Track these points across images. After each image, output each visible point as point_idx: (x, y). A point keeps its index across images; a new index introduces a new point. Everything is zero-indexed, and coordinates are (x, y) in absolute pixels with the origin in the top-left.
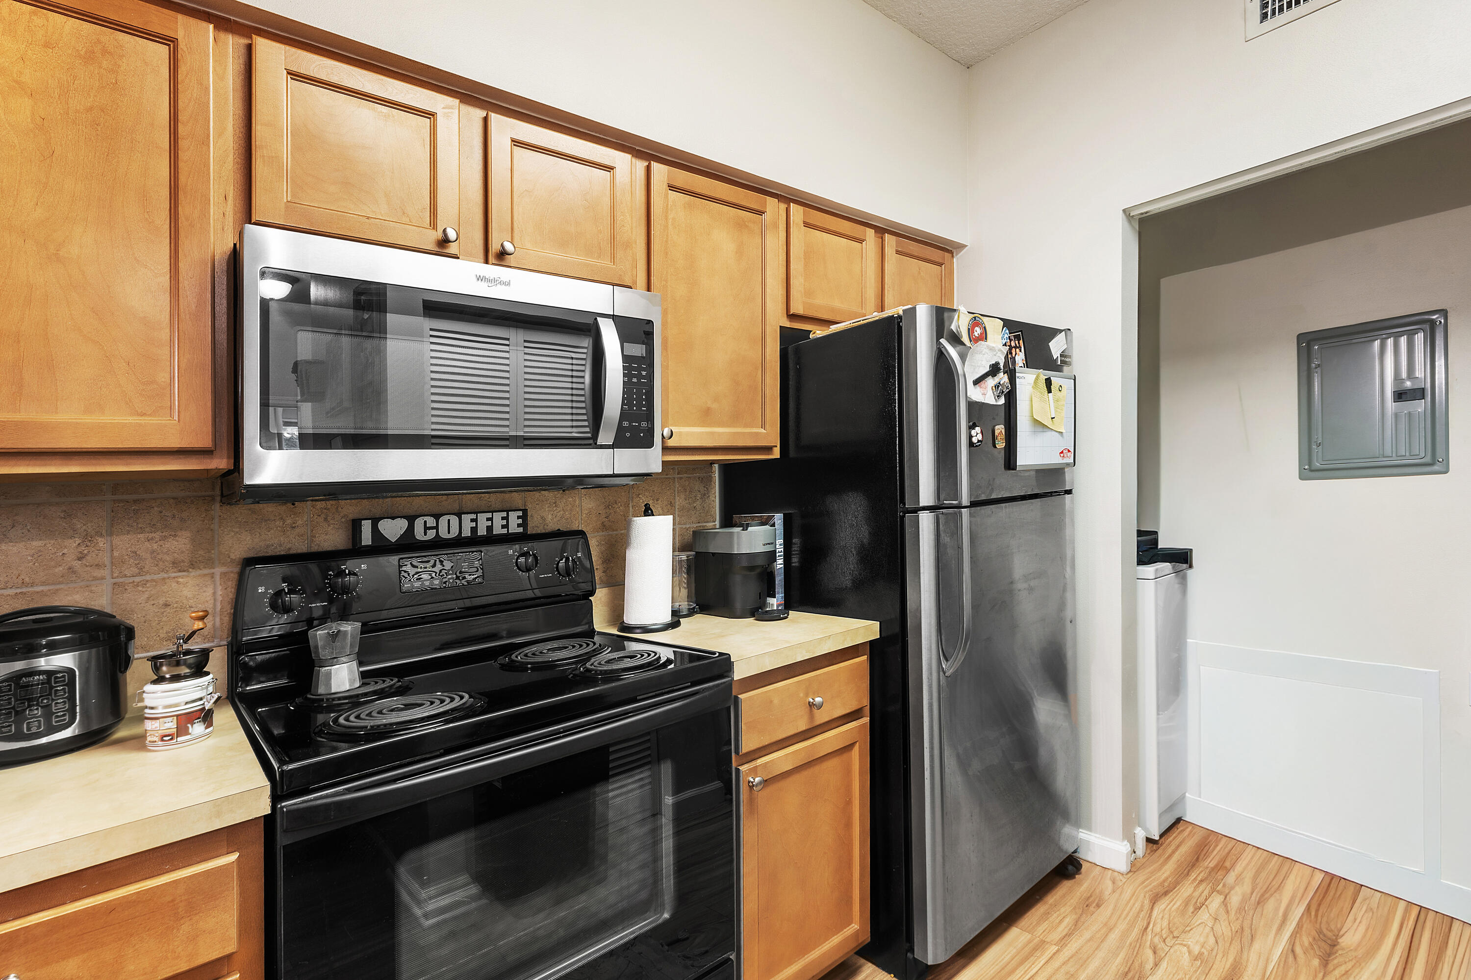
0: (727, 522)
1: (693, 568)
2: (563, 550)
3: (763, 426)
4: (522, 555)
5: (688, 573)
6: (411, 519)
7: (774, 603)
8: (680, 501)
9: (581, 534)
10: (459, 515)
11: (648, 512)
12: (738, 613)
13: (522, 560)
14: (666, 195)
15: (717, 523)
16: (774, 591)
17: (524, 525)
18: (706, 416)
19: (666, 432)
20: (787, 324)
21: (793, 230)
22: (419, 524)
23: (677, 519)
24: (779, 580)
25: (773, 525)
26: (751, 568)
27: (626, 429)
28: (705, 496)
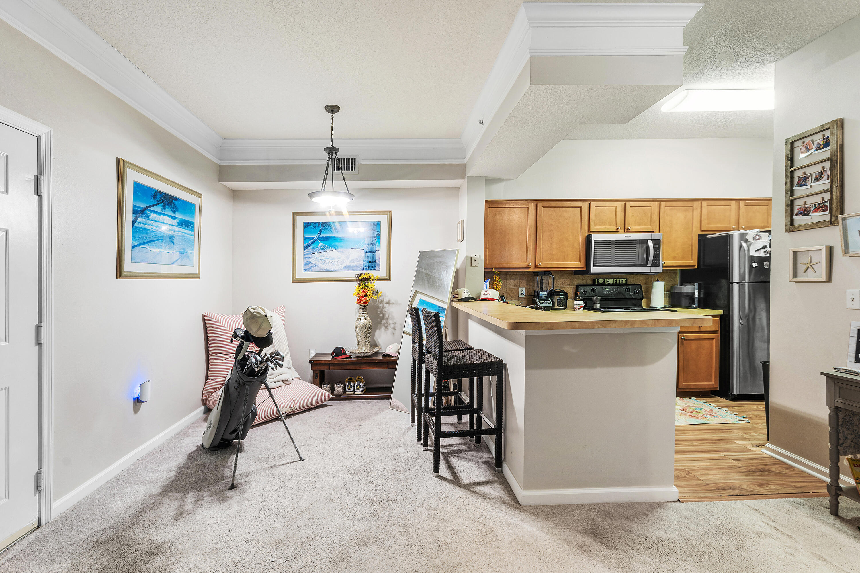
0: (681, 284)
1: (670, 296)
2: (636, 288)
3: (692, 260)
4: (626, 288)
5: (669, 297)
6: (604, 279)
7: (694, 306)
8: (667, 278)
9: (640, 285)
10: (613, 279)
11: (658, 280)
12: (683, 307)
13: (626, 290)
14: (664, 209)
15: (679, 285)
16: (694, 303)
17: (626, 282)
18: (674, 258)
19: (663, 263)
20: (701, 233)
21: (703, 208)
22: (606, 280)
23: (666, 283)
24: (696, 301)
25: (695, 286)
26: (687, 296)
27: (654, 263)
28: (675, 277)
